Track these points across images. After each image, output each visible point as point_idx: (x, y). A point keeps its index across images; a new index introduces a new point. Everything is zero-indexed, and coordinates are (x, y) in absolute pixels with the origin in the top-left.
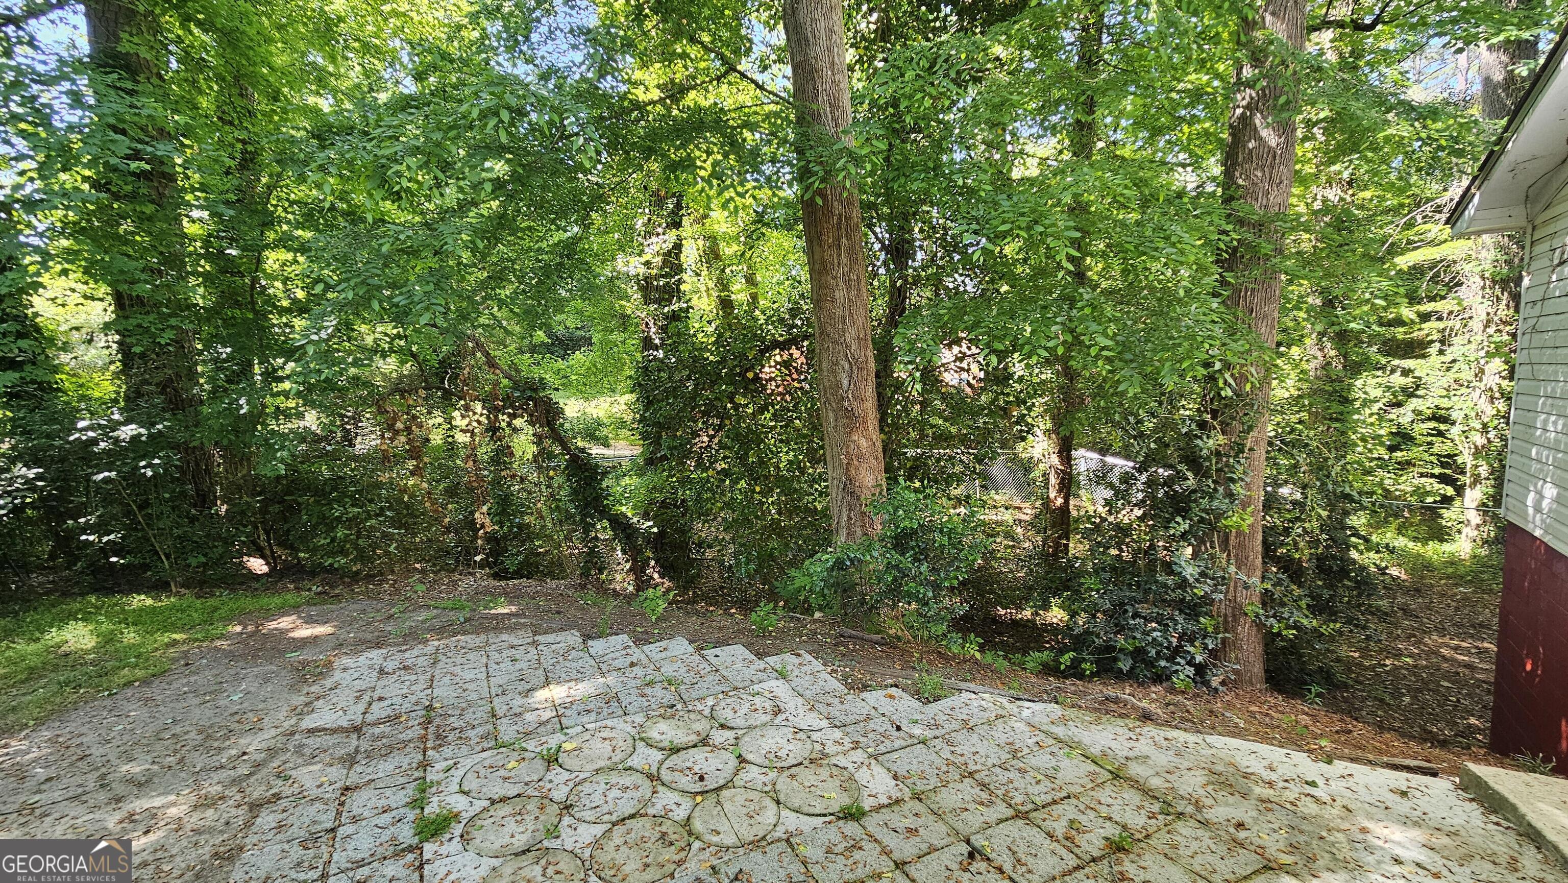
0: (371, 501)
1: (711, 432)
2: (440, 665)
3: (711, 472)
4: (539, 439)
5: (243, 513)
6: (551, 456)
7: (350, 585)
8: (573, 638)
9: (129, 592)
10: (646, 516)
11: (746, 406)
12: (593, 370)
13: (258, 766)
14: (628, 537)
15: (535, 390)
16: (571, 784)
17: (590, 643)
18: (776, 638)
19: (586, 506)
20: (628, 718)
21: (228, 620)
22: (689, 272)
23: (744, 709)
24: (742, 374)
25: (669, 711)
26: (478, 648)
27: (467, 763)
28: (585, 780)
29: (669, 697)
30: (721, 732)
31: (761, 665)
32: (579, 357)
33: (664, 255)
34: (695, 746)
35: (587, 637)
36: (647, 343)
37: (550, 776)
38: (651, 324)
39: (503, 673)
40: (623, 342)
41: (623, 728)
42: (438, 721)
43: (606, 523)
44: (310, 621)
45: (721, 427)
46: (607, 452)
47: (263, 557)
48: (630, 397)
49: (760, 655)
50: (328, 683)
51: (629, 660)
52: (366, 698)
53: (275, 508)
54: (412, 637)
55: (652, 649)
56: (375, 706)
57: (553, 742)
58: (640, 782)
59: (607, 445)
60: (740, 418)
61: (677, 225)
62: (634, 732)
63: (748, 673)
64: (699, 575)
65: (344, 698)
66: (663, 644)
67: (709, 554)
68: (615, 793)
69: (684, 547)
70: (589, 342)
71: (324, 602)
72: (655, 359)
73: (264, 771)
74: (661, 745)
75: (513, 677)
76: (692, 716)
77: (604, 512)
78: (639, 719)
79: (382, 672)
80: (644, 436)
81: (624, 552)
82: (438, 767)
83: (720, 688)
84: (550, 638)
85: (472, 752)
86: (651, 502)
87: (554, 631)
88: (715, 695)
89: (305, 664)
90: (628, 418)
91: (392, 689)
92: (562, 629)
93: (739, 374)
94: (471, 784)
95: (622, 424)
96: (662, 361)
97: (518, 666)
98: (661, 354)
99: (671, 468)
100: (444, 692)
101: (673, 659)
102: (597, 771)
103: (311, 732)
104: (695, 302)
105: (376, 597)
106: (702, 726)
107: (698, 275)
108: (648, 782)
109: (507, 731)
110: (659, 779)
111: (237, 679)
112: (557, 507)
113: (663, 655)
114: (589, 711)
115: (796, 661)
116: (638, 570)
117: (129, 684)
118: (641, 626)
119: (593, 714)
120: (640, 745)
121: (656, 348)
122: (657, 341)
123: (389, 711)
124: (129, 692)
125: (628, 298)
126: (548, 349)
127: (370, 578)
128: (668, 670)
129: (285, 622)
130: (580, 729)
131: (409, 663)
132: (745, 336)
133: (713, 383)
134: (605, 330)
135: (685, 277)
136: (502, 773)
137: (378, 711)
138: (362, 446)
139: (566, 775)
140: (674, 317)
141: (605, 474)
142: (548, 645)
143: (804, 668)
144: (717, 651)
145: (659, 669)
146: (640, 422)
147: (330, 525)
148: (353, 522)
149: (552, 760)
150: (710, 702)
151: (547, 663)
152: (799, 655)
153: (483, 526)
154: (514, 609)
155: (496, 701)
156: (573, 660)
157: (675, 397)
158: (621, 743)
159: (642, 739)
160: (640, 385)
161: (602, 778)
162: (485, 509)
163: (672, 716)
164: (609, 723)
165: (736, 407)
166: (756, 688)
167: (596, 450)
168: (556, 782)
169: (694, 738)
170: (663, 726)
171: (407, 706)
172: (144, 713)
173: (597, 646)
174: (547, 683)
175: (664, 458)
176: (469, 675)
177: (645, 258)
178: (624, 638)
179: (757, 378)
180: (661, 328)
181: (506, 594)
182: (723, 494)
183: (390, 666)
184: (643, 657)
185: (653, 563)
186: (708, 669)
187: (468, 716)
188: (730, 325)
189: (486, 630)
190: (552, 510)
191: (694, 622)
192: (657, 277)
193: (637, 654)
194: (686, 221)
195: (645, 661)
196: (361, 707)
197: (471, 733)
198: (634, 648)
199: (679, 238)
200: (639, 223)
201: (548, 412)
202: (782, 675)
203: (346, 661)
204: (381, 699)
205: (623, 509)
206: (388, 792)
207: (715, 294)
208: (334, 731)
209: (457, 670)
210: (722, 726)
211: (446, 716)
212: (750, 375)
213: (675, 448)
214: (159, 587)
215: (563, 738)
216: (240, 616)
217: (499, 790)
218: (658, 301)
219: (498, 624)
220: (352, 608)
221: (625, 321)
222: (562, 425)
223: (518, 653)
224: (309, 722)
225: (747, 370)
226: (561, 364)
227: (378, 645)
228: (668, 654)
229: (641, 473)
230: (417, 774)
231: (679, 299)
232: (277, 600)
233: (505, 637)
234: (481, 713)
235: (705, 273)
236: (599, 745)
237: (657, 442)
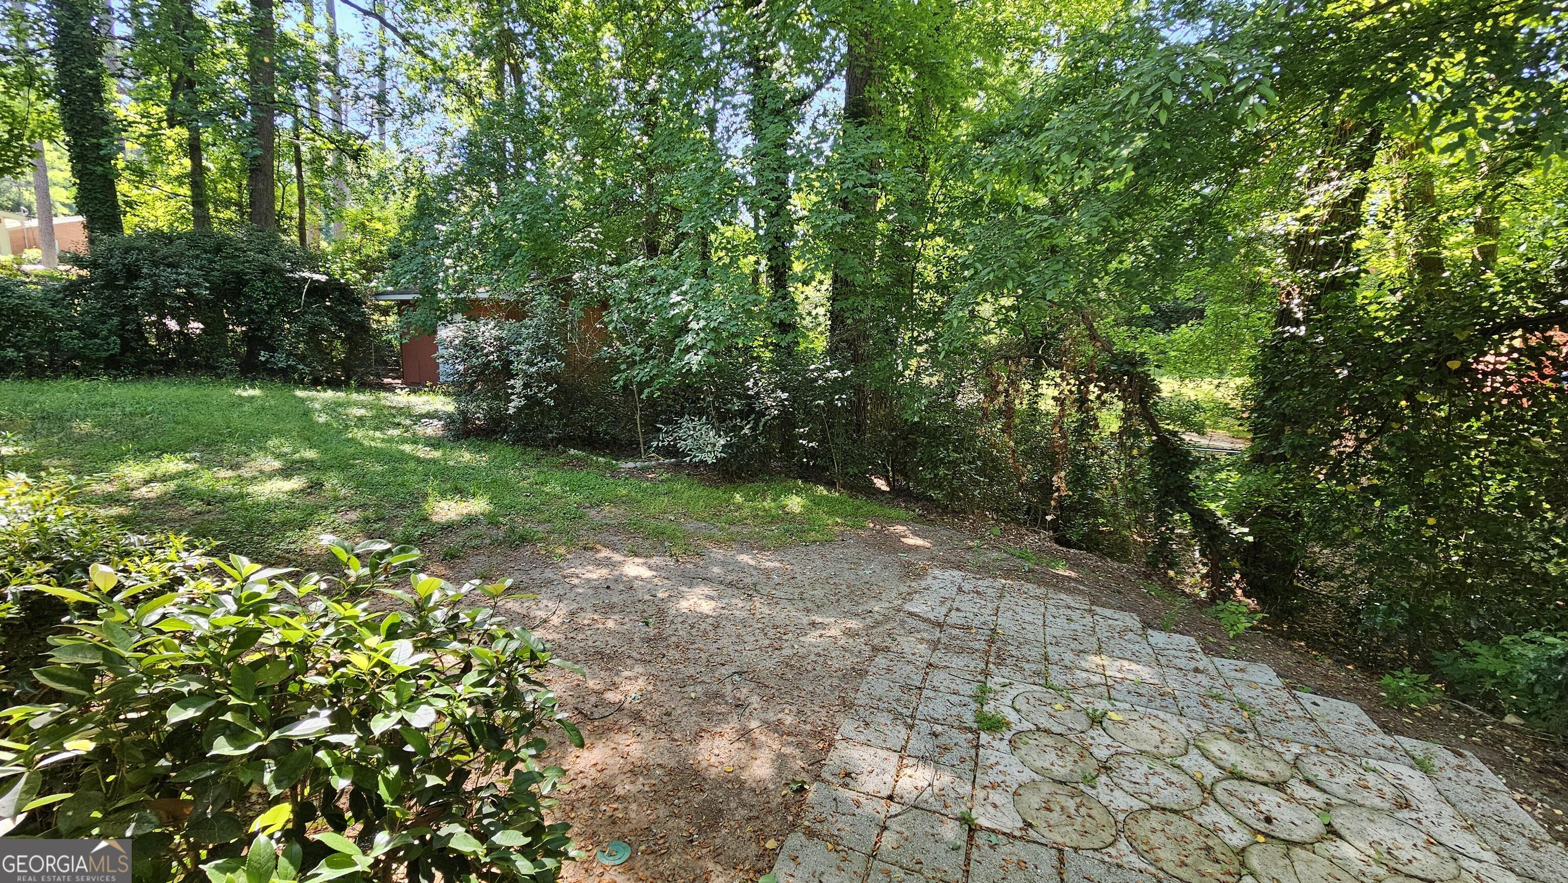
0: (968, 450)
1: (1363, 435)
2: (1005, 600)
3: (1351, 487)
4: (1128, 415)
5: (881, 442)
6: (1137, 435)
7: (941, 515)
8: (1132, 620)
9: (815, 484)
10: (1240, 520)
11: (1436, 406)
12: (1199, 346)
13: (878, 623)
14: (1212, 538)
15: (1134, 365)
16: (1113, 751)
17: (1150, 631)
18: (1420, 720)
19: (1167, 493)
20: (1183, 720)
21: (866, 517)
22: (1372, 223)
23: (1349, 778)
24: (1439, 364)
25: (1236, 735)
26: (1037, 598)
27: (1021, 688)
28: (1128, 754)
29: (1238, 720)
30: (1305, 787)
31: (1388, 741)
32: (1184, 331)
33: (1335, 205)
34: (1265, 784)
35: (1147, 625)
36: (1285, 317)
37: (1092, 733)
38: (1295, 294)
39: (1058, 628)
40: (1247, 316)
41: (1176, 727)
42: (999, 644)
43: (1186, 517)
44: (915, 534)
45: (1381, 431)
46: (1204, 442)
47: (887, 479)
48: (1245, 381)
49: (1386, 729)
50: (923, 584)
51: (1193, 664)
52: (948, 604)
53: (901, 443)
54: (983, 570)
55: (1227, 665)
56: (953, 613)
57: (1101, 705)
58: (1188, 785)
59: (1201, 432)
60: (1420, 422)
61: (1366, 164)
62: (1188, 736)
63: (1361, 742)
64: (1302, 608)
65: (933, 599)
66: (1241, 664)
67: (1324, 587)
68: (1155, 780)
69: (1287, 569)
70: (1200, 314)
71: (923, 523)
72: (1293, 337)
73: (881, 629)
74: (1221, 763)
75: (1067, 633)
76: (1266, 752)
77: (1187, 504)
78: (1197, 726)
79: (960, 589)
80: (1256, 429)
81: (1203, 554)
82: (996, 679)
83: (1313, 740)
84: (1108, 612)
85: (1024, 681)
86: (1252, 506)
87: (1112, 607)
88: (1305, 746)
89: (910, 564)
90: (1236, 404)
91: (967, 605)
92: (1121, 608)
93: (1433, 363)
94: (1021, 704)
95: (1225, 410)
96: (1303, 340)
97: (1073, 626)
98: (1302, 331)
99: (1289, 470)
100: (1005, 623)
101: (1251, 685)
102: (1142, 752)
103: (911, 614)
104: (1373, 263)
105: (959, 529)
106: (1281, 770)
107: (1384, 226)
108: (1199, 791)
109: (1058, 678)
110: (1211, 793)
111: (869, 560)
112: (1134, 488)
113: (1239, 675)
114: (1140, 695)
115: (1454, 761)
116: (1216, 576)
117: (814, 542)
118: (1214, 636)
119: (1145, 699)
120: (1194, 752)
121: (1297, 323)
122: (1300, 315)
123: (963, 621)
124: (814, 547)
125: (1268, 263)
126: (1147, 321)
127: (955, 513)
128: (1242, 692)
129: (900, 528)
130: (1128, 706)
131: (980, 589)
132: (1455, 309)
133: (1381, 372)
134: (1226, 300)
135: (1363, 231)
136: (1048, 709)
137: (954, 617)
138: (961, 402)
139: (1109, 741)
140: (1335, 284)
141: (1196, 463)
142: (1104, 617)
143: (1463, 774)
144: (1318, 699)
145: (1230, 688)
146: (1253, 411)
147: (935, 463)
148: (954, 464)
149: (1096, 720)
150: (1296, 749)
151: (1102, 634)
152: (1461, 755)
153: (1058, 489)
154: (1073, 574)
155: (1049, 648)
156: (1129, 641)
157: (1314, 386)
158: (1171, 739)
159: (1197, 747)
160: (1264, 367)
161: (1146, 762)
162: (1063, 474)
163: (1241, 742)
164: (1161, 715)
165: (1416, 406)
166: (1373, 763)
167: (1190, 437)
168: (1098, 741)
169: (1266, 777)
170: (1225, 745)
171: (976, 623)
172: (819, 562)
173: (1158, 638)
174: (1099, 652)
175: (1282, 457)
176: (1029, 618)
177: (1303, 212)
178: (1189, 641)
179: (1466, 369)
180: (1310, 299)
181: (1067, 560)
182: (1367, 516)
183: (966, 587)
184: (1211, 668)
185: (1238, 576)
186: (1299, 712)
187: (1025, 650)
188: (1430, 296)
189: (1047, 585)
190: (1128, 491)
191: (1286, 657)
192: (1316, 235)
193: (1204, 662)
194: (1380, 158)
195: (1214, 672)
196: (944, 610)
197: (1026, 666)
198: (1201, 655)
199: (1365, 181)
200: (1302, 172)
201: (1142, 388)
202: (1423, 766)
203: (937, 572)
204: (958, 610)
205: (1212, 506)
206: (958, 681)
207: (1410, 251)
208: (925, 620)
209: (1019, 609)
210: (1309, 782)
211: (1006, 643)
212: (1454, 365)
213: (1302, 447)
214: (830, 484)
215: (1109, 707)
216: (875, 518)
217: (1045, 723)
218: (1312, 266)
219: (1058, 583)
220: (944, 533)
221: (1254, 289)
222: (1155, 404)
223: (1075, 615)
224: (909, 607)
225: (1450, 358)
226: (1161, 338)
227: (959, 568)
228: (1245, 676)
229: (1245, 469)
230: (980, 678)
231: (1347, 261)
232: (893, 513)
233: (1063, 596)
234: (1035, 653)
235: (1400, 224)
236: (1147, 730)
237: (1276, 437)
